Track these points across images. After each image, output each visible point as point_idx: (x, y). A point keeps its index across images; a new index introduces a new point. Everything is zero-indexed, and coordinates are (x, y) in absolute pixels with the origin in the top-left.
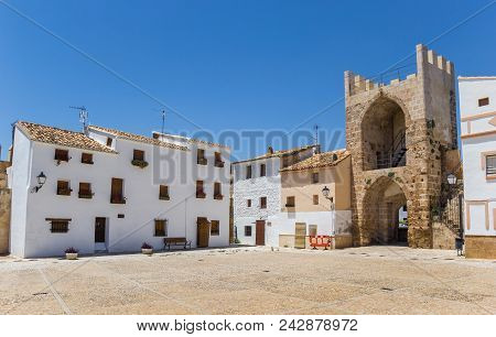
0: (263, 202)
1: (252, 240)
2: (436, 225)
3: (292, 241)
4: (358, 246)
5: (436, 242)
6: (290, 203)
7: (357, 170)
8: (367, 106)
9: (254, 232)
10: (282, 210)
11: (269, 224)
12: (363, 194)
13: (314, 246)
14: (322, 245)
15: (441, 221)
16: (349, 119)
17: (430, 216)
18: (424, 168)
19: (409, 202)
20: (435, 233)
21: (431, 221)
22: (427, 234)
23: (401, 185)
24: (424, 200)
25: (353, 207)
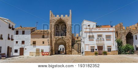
0: (23, 42)
1: (18, 54)
2: (73, 50)
3: (35, 54)
4: (53, 55)
5: (73, 53)
6: (34, 43)
7: (53, 36)
8: (56, 20)
9: (19, 51)
10: (31, 45)
11: (26, 49)
12: (54, 42)
13: (43, 55)
14: (46, 55)
15: (74, 49)
16: (51, 23)
17: (72, 48)
18: (71, 37)
19: (67, 44)
20: (72, 51)
21: (72, 49)
22: (71, 52)
23: (65, 40)
24: (70, 44)
25: (51, 45)
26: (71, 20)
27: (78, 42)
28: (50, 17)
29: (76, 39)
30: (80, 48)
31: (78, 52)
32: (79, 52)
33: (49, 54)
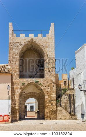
2: (59, 108)
4: (16, 121)
5: (59, 116)
7: (15, 78)
8: (23, 45)
12: (19, 91)
14: (3, 121)
15: (61, 106)
16: (11, 49)
17: (57, 104)
18: (54, 81)
19: (46, 97)
20: (58, 112)
21: (57, 106)
22: (55, 112)
23: (42, 88)
24: (54, 96)
25: (13, 98)
26: (53, 44)
27: (68, 92)
28: (10, 36)
29: (63, 87)
30: (74, 104)
31: (70, 113)
32: (72, 115)
33: (10, 120)
